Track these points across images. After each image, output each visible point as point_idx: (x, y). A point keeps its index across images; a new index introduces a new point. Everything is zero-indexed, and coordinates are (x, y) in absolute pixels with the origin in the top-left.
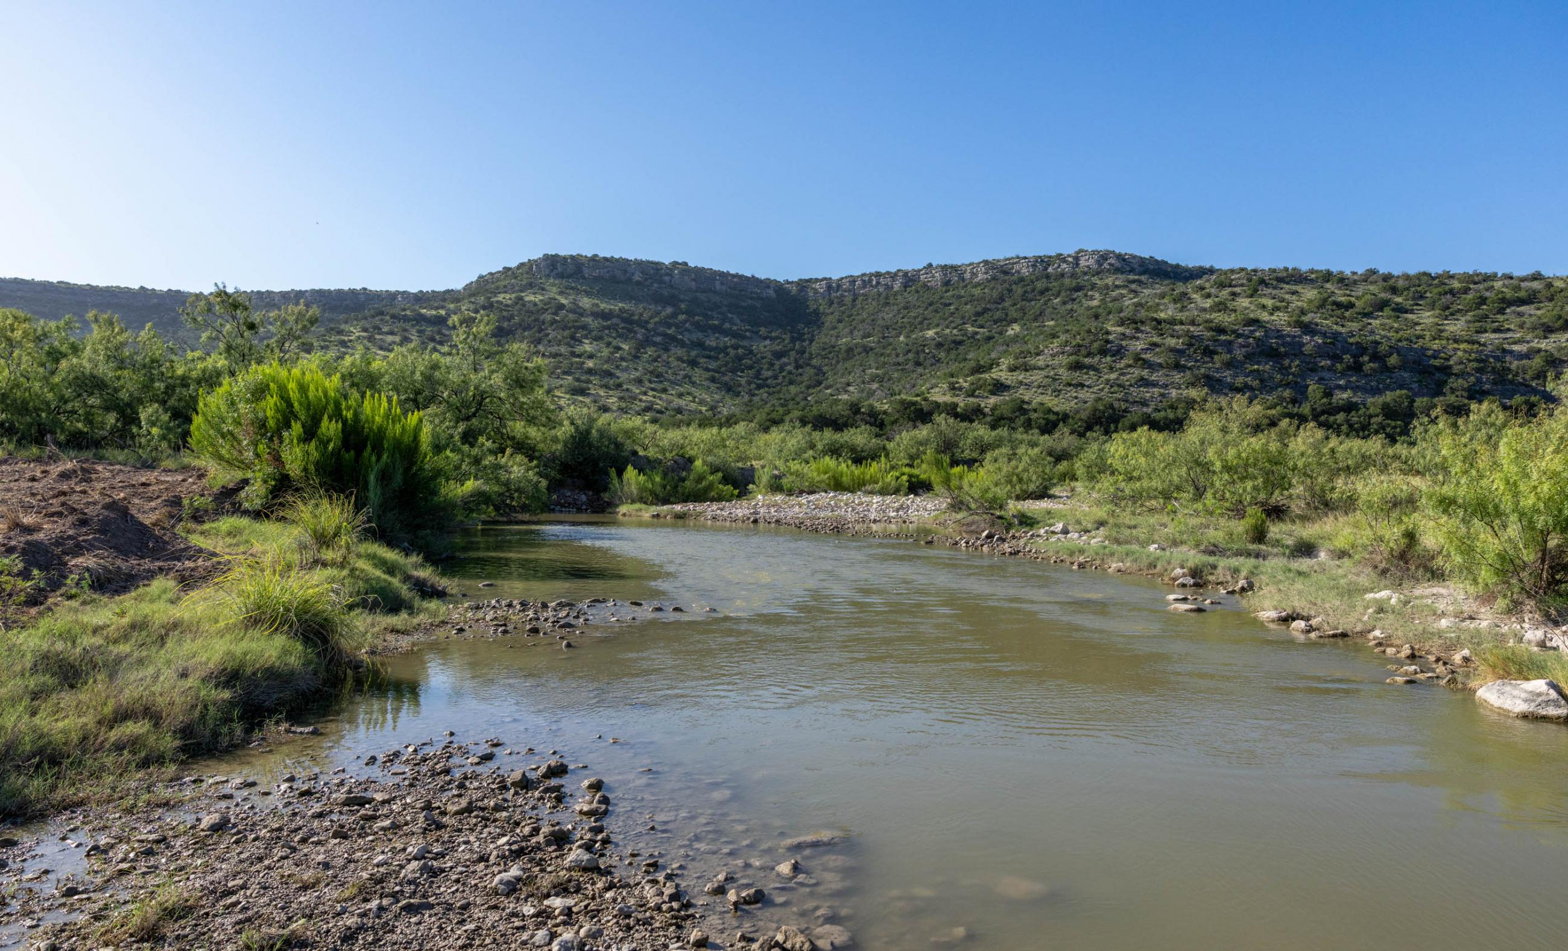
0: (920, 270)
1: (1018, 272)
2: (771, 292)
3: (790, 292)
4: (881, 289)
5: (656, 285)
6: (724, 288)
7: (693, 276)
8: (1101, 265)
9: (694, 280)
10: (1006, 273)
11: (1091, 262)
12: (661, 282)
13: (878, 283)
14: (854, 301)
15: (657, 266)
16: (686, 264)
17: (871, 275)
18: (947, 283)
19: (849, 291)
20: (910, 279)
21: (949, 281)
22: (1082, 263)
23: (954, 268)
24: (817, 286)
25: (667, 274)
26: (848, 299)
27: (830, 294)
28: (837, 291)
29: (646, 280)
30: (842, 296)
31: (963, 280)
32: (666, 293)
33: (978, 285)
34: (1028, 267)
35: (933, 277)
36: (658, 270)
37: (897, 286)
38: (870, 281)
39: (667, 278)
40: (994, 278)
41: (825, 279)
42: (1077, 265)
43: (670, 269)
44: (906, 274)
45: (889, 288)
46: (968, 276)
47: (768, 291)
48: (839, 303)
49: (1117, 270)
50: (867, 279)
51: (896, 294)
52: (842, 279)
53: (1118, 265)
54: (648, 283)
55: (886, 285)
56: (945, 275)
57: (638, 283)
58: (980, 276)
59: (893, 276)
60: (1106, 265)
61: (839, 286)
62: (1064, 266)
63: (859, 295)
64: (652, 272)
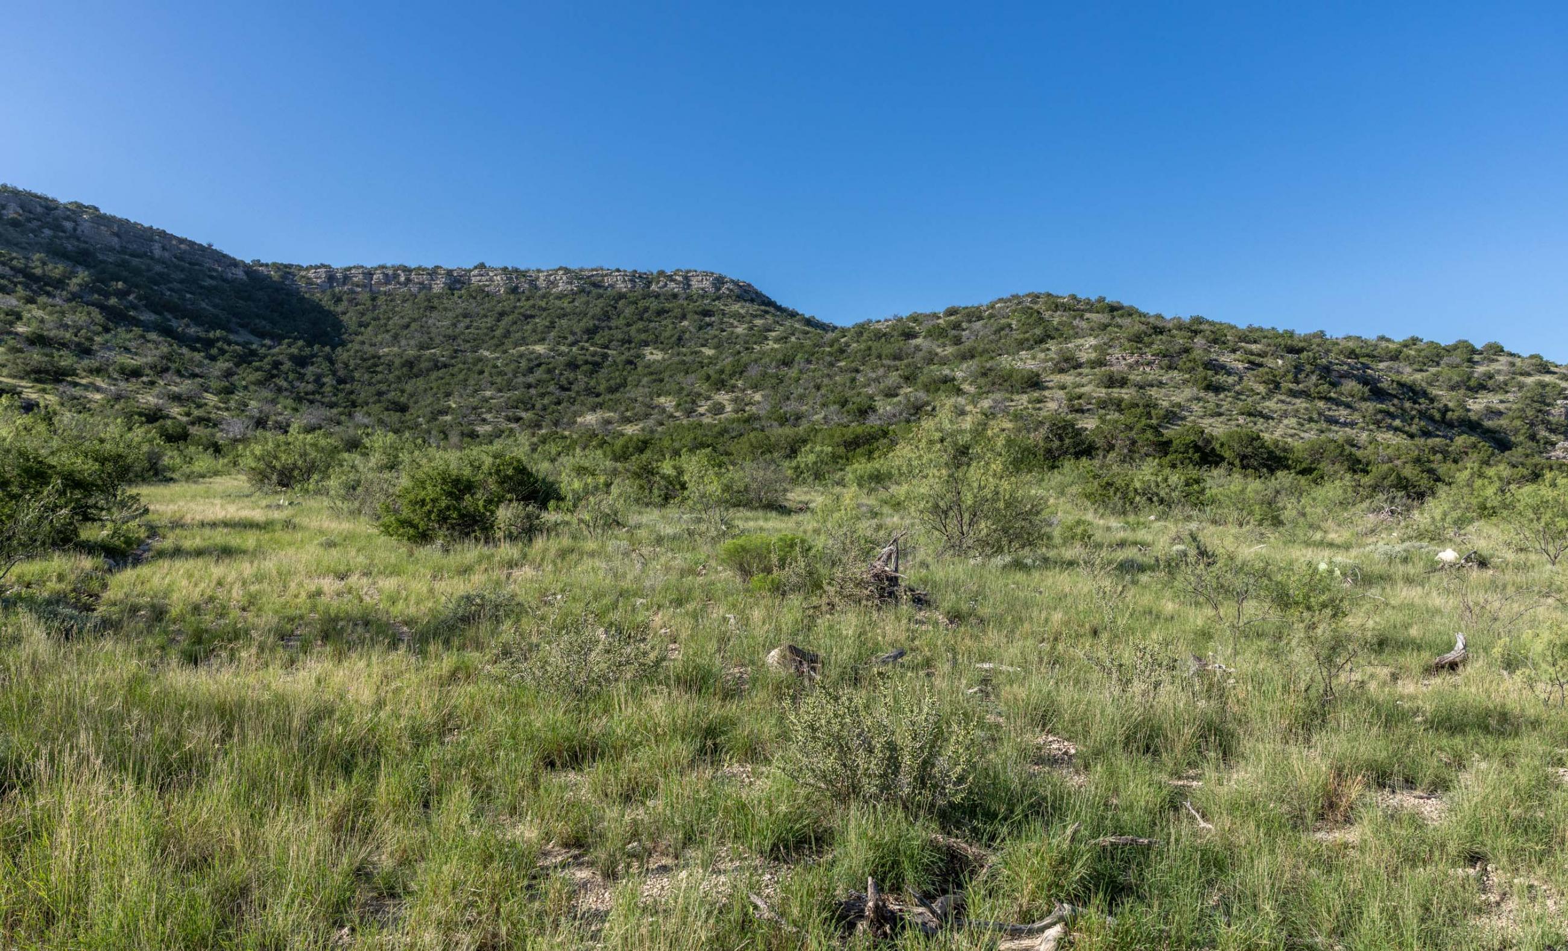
0: (471, 271)
1: (612, 286)
2: (240, 274)
3: (269, 277)
4: (415, 289)
5: (47, 232)
6: (166, 254)
7: (116, 229)
8: (719, 289)
9: (117, 235)
10: (595, 285)
11: (706, 284)
12: (57, 227)
13: (408, 280)
14: (374, 299)
15: (49, 206)
16: (96, 209)
17: (396, 269)
18: (514, 290)
19: (364, 286)
20: (456, 281)
21: (516, 288)
22: (694, 283)
23: (521, 274)
24: (311, 274)
25: (68, 218)
26: (364, 296)
27: (331, 287)
28: (344, 284)
29: (29, 220)
30: (352, 292)
31: (537, 288)
32: (70, 247)
33: (560, 297)
34: (624, 281)
35: (491, 280)
36: (47, 208)
37: (438, 286)
38: (396, 276)
39: (68, 225)
40: (582, 291)
41: (323, 266)
42: (689, 286)
43: (74, 212)
44: (449, 273)
45: (423, 286)
46: (542, 283)
47: (234, 270)
48: (350, 301)
49: (739, 298)
50: (390, 272)
51: (439, 296)
52: (350, 269)
53: (737, 291)
54: (35, 224)
55: (422, 283)
56: (510, 279)
57: (15, 223)
58: (561, 287)
59: (433, 273)
60: (723, 290)
61: (346, 279)
62: (672, 285)
63: (379, 292)
64: (39, 209)
